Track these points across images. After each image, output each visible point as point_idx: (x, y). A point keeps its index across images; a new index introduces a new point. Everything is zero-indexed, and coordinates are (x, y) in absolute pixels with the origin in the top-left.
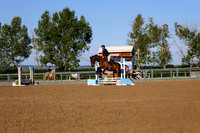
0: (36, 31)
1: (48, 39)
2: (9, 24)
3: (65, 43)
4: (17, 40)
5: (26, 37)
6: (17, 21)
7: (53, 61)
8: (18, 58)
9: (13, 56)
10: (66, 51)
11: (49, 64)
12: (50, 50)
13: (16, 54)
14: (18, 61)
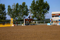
0: (30, 7)
1: (34, 9)
2: (21, 5)
3: (40, 11)
4: (24, 10)
5: (27, 9)
6: (24, 4)
7: (36, 17)
8: (24, 16)
9: (23, 15)
10: (40, 14)
11: (35, 18)
12: (35, 13)
13: (24, 15)
14: (24, 17)
